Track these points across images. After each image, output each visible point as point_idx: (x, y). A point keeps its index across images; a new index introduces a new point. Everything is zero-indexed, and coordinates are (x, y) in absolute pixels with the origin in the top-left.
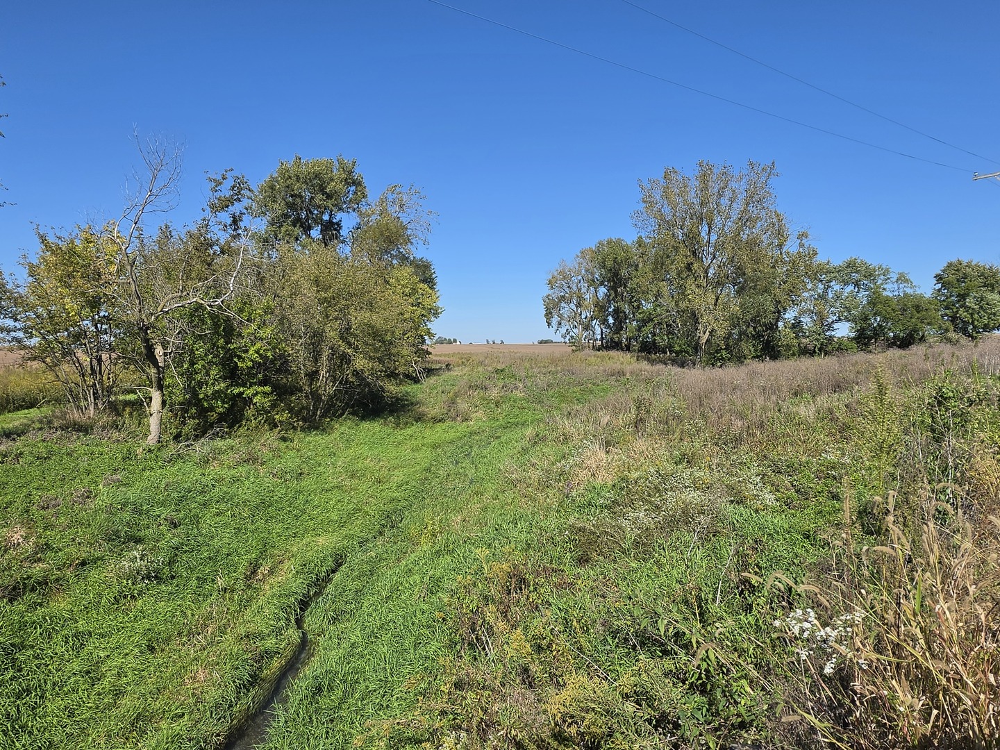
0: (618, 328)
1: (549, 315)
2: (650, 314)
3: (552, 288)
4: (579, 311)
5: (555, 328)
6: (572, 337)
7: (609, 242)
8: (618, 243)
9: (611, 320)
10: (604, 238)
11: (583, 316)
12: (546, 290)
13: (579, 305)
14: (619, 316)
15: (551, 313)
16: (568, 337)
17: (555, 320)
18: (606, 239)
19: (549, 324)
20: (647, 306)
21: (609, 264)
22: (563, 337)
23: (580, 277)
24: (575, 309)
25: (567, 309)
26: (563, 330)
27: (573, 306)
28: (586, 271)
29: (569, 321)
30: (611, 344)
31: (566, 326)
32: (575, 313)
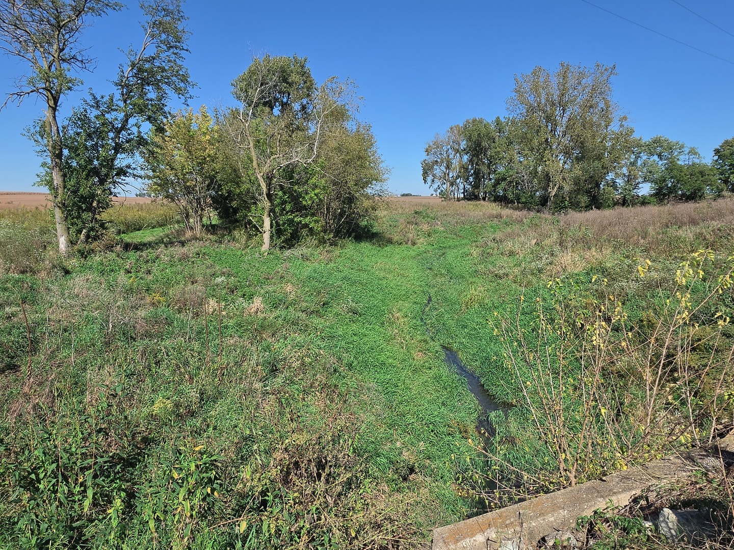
1: (425, 174)
3: (428, 155)
4: (448, 172)
5: (429, 184)
6: (442, 191)
9: (471, 179)
13: (448, 167)
14: (477, 174)
16: (439, 191)
17: (429, 179)
19: (425, 181)
21: (474, 138)
22: (436, 191)
24: (445, 171)
25: (438, 170)
26: (435, 186)
27: (443, 168)
28: (453, 142)
29: (440, 179)
30: (471, 197)
31: (437, 183)
32: (445, 174)
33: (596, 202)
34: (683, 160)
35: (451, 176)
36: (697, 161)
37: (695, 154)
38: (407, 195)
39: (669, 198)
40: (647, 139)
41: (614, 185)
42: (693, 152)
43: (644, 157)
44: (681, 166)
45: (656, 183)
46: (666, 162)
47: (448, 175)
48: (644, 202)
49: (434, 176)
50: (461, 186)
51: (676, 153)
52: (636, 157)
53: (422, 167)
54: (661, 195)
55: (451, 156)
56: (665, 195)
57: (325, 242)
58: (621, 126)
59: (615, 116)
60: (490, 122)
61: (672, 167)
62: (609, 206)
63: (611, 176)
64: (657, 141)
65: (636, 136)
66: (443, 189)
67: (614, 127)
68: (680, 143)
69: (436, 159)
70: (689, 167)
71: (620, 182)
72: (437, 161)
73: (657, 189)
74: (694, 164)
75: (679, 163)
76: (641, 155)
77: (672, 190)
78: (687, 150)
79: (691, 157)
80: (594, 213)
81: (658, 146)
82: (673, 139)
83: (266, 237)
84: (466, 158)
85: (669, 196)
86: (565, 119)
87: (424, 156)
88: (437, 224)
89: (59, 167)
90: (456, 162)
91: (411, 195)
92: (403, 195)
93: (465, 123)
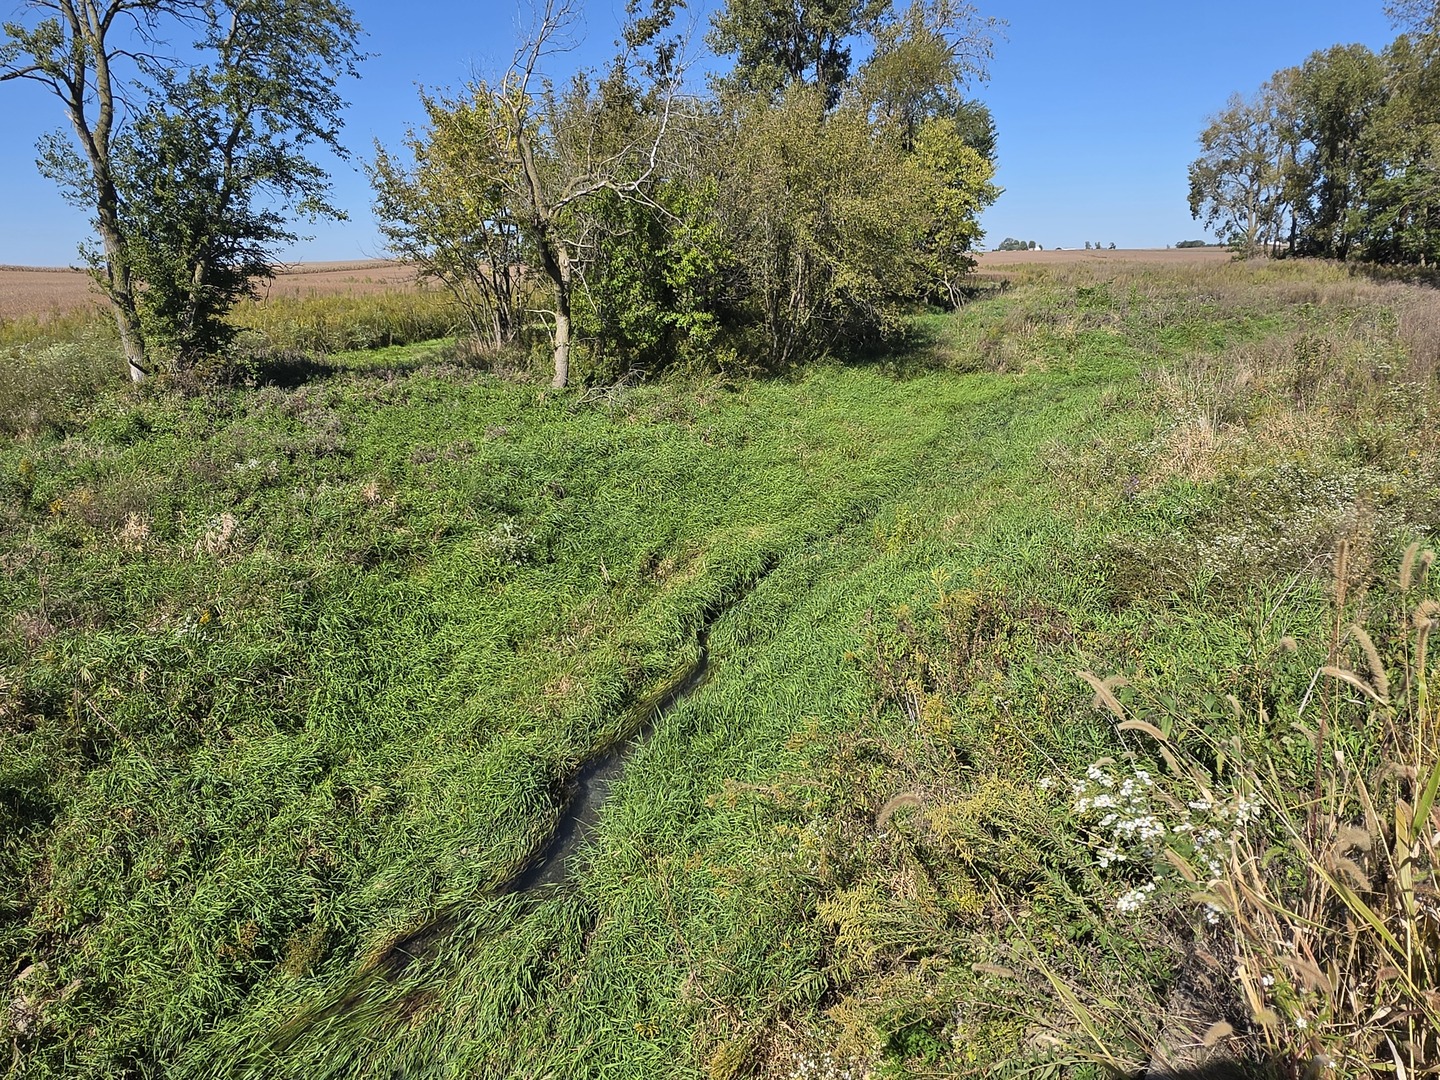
0: (1330, 214)
1: (1196, 196)
2: (1397, 188)
3: (1209, 148)
4: (1255, 187)
5: (1206, 218)
6: (1236, 235)
7: (1335, 53)
8: (1354, 53)
9: (1316, 203)
10: (1325, 47)
11: (1262, 197)
12: (1196, 152)
13: (1256, 176)
14: (1334, 195)
15: (1200, 193)
16: (1228, 235)
17: (1206, 205)
18: (1329, 48)
19: (1195, 212)
20: (1394, 175)
21: (1325, 97)
22: (1220, 234)
23: (1265, 125)
24: (1248, 185)
25: (1233, 185)
26: (1220, 223)
27: (1244, 179)
28: (1280, 113)
29: (1234, 206)
31: (1226, 215)
32: (1248, 193)
49: (1218, 198)
50: (1288, 222)
53: (1190, 178)
55: (1269, 149)
60: (1377, 51)
66: (1239, 230)
69: (1227, 158)
72: (1229, 163)
83: (560, 359)
84: (1307, 150)
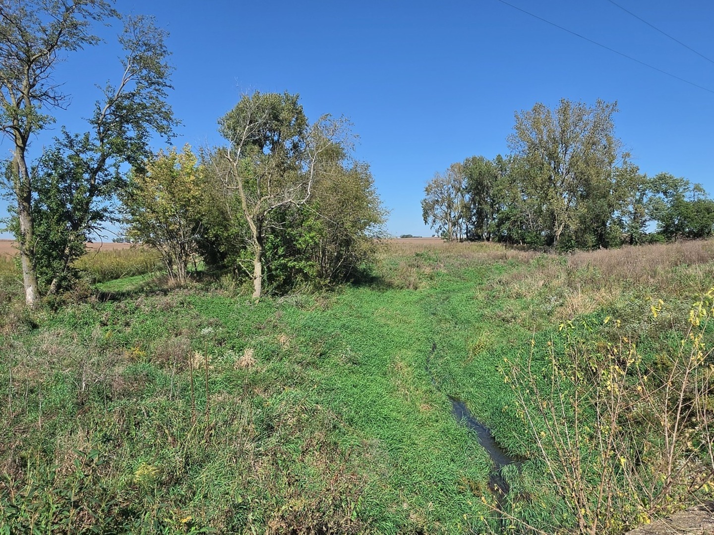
0: (479, 225)
1: (426, 214)
2: (508, 214)
3: (428, 194)
4: (449, 211)
5: (431, 224)
6: (444, 232)
7: (474, 159)
8: (482, 160)
9: (474, 219)
13: (449, 207)
14: (480, 214)
16: (441, 232)
17: (430, 219)
18: (472, 157)
19: (426, 222)
20: (505, 209)
22: (437, 231)
23: (450, 186)
24: (446, 211)
25: (439, 211)
26: (437, 226)
27: (444, 208)
28: (454, 181)
29: (442, 219)
30: (474, 237)
31: (439, 223)
32: (446, 214)
33: (603, 241)
34: (688, 197)
35: (452, 216)
36: (702, 197)
37: (700, 190)
38: (407, 237)
39: (676, 236)
40: (651, 175)
41: (620, 223)
42: (697, 188)
43: (649, 194)
44: (688, 204)
45: (663, 220)
46: (671, 199)
47: (450, 215)
48: (652, 240)
49: (435, 216)
50: (464, 227)
51: (681, 190)
52: (641, 195)
53: (422, 207)
54: (669, 232)
55: (452, 196)
56: (672, 232)
57: (321, 288)
58: (625, 163)
59: (618, 152)
60: (491, 160)
61: (677, 204)
62: (616, 245)
63: (616, 214)
64: (662, 178)
65: (641, 173)
66: (445, 230)
67: (618, 164)
68: (685, 180)
69: (436, 199)
70: (695, 203)
71: (626, 220)
72: (437, 201)
73: (664, 227)
74: (699, 201)
75: (685, 199)
76: (646, 192)
77: (679, 228)
78: (692, 187)
79: (696, 193)
80: (602, 252)
81: (663, 184)
82: (676, 176)
83: (257, 283)
84: (467, 197)
85: (676, 234)
86: (568, 157)
87: (424, 196)
88: (440, 267)
89: (27, 212)
90: (457, 202)
91: (411, 236)
92: (403, 237)
93: (465, 161)
